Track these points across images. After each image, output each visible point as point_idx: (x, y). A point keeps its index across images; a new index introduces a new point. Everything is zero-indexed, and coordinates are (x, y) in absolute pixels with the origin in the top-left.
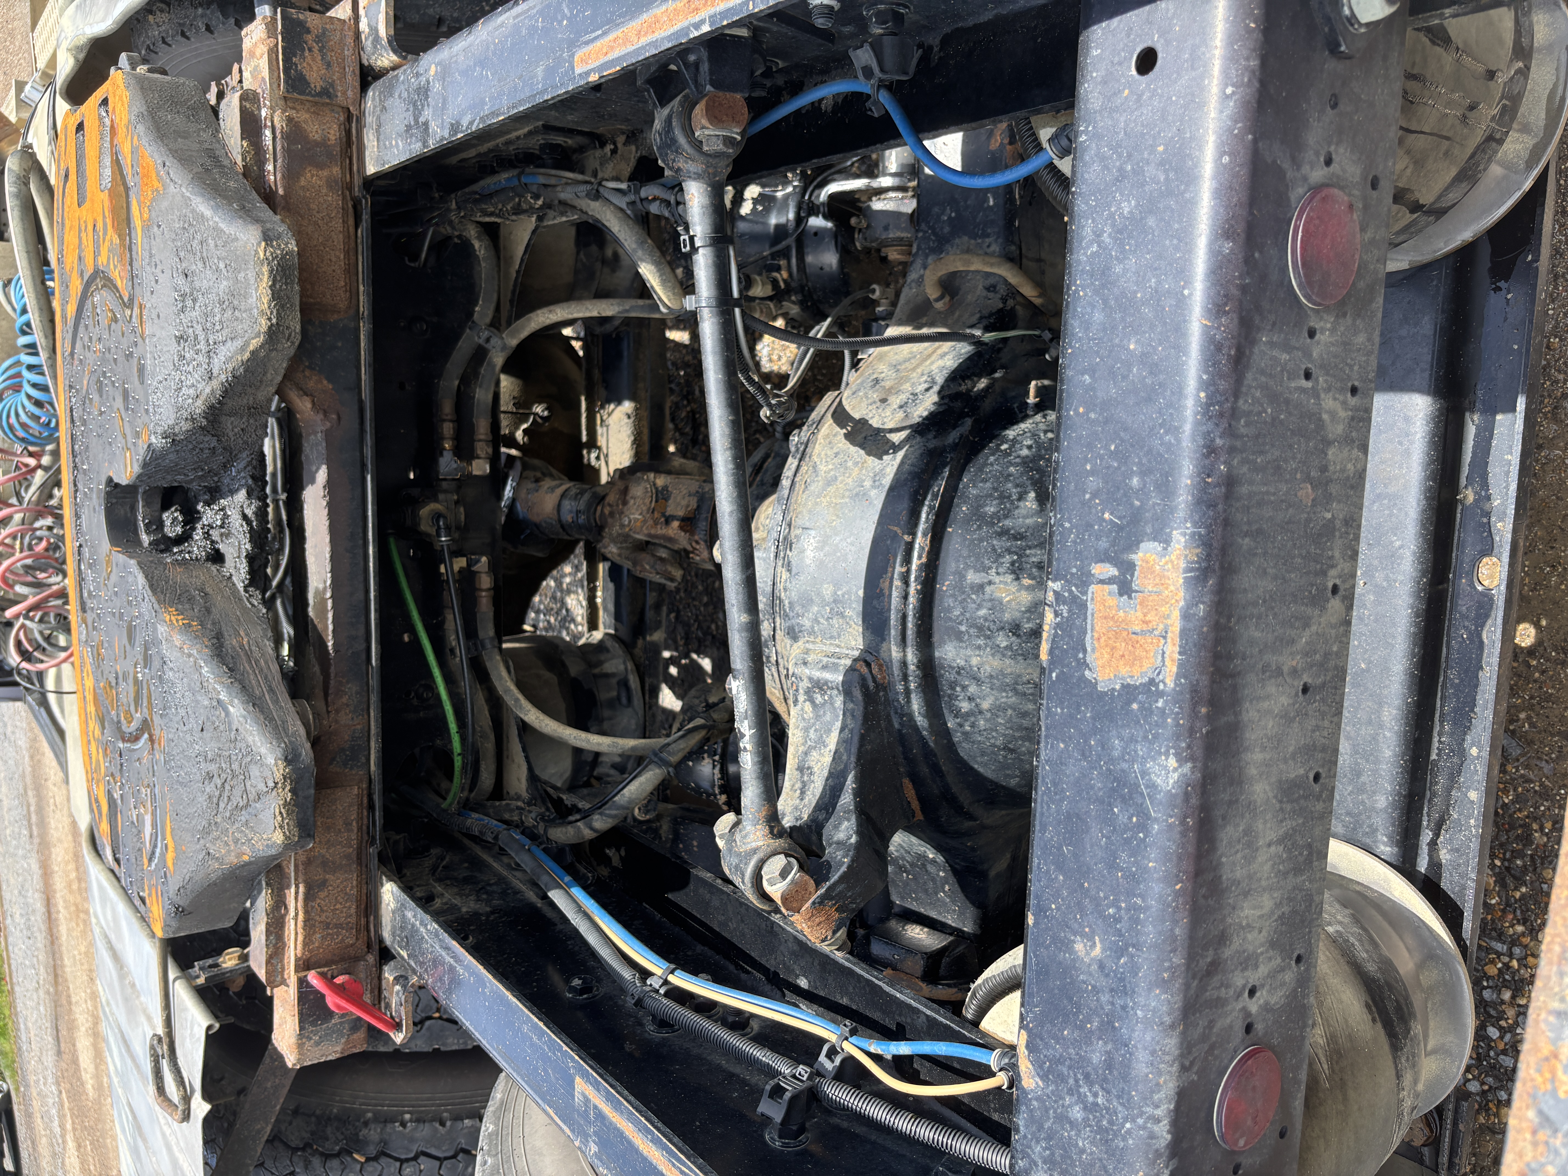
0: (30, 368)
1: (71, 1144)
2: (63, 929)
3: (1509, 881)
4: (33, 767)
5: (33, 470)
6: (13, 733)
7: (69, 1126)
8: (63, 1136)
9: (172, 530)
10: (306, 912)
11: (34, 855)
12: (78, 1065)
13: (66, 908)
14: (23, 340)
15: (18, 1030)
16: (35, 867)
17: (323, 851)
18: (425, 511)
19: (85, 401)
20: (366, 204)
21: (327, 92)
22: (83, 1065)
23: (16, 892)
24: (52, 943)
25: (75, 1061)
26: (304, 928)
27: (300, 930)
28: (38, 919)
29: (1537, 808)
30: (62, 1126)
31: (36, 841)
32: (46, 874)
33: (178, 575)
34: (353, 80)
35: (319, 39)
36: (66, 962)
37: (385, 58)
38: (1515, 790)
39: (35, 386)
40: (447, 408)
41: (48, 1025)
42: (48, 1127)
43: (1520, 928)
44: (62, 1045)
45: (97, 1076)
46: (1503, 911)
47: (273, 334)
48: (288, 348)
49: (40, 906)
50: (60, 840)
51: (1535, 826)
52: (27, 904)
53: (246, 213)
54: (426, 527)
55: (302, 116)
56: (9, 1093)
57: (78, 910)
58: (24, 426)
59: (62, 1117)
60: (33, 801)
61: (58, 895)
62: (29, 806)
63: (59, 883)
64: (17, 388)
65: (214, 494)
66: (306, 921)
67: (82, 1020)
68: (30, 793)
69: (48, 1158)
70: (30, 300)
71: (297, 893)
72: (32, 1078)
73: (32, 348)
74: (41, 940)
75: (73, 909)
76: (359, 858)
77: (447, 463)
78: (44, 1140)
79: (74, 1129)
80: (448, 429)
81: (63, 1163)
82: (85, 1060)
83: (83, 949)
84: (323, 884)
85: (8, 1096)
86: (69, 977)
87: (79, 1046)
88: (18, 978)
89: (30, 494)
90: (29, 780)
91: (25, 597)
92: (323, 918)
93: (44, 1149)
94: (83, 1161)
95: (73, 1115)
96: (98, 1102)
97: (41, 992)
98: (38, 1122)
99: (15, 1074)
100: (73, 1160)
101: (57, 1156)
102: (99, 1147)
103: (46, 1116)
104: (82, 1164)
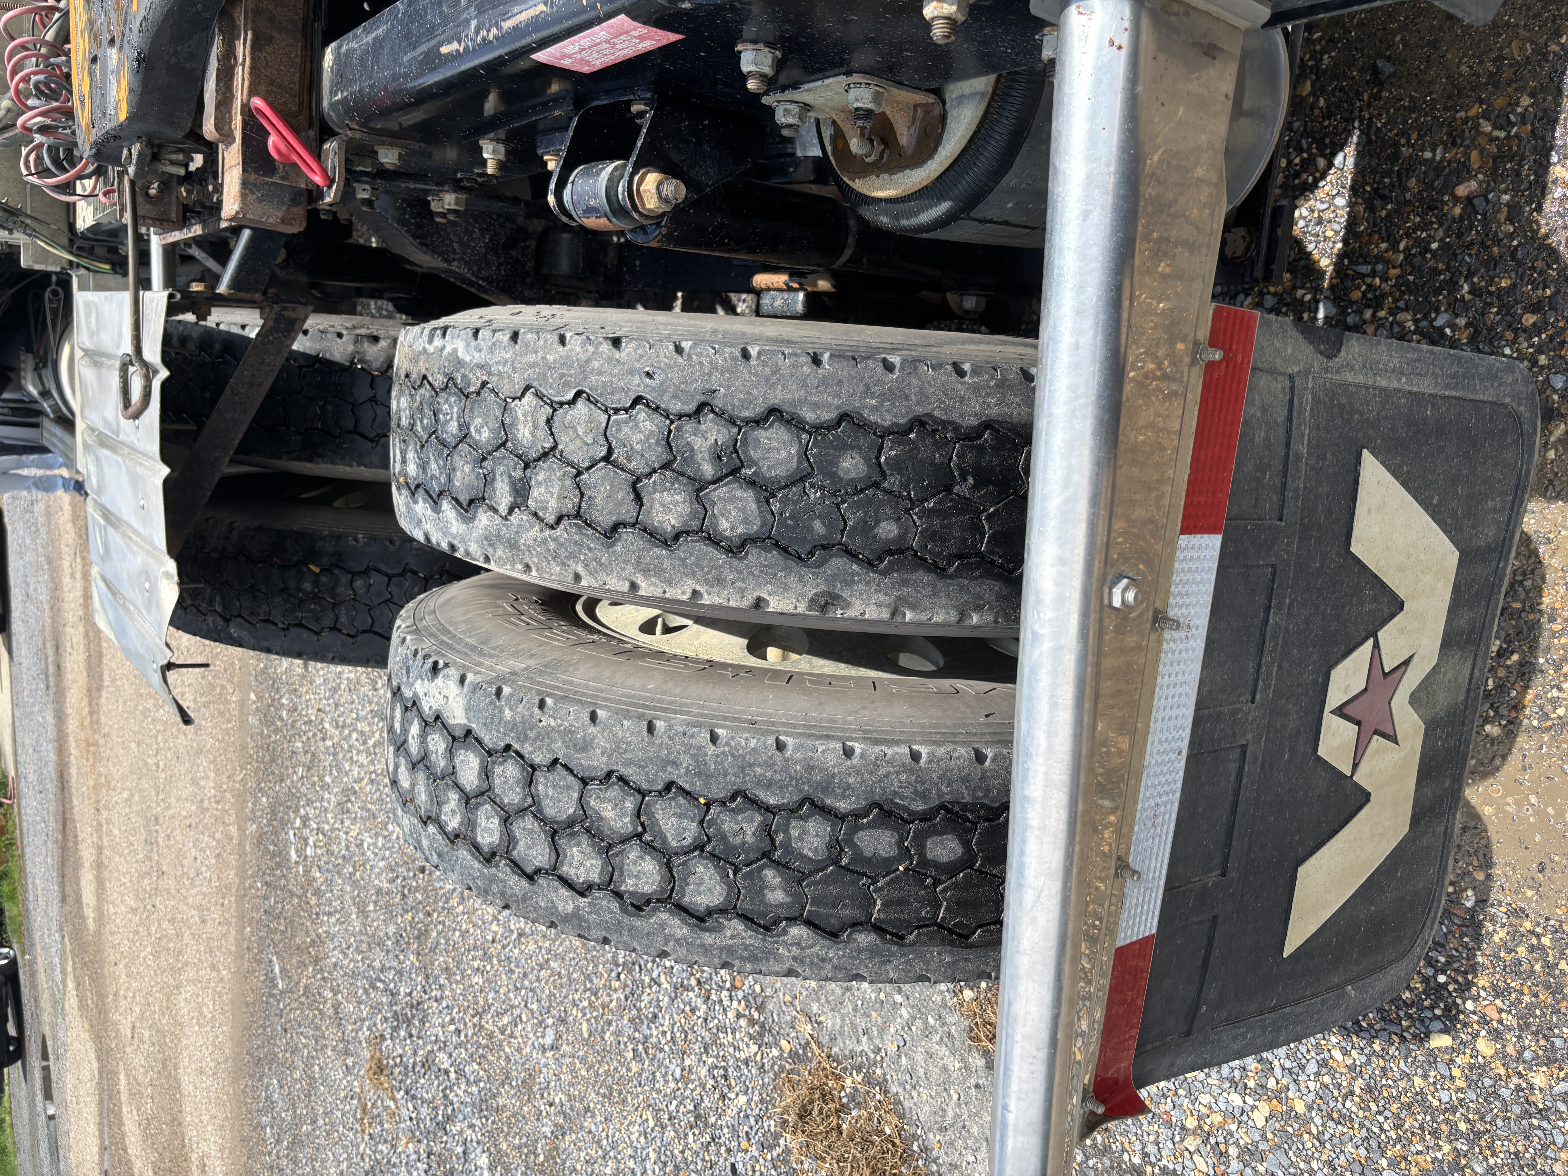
1: (71, 985)
2: (73, 771)
3: (1378, 203)
4: (53, 618)
6: (35, 590)
7: (70, 969)
8: (64, 982)
10: (253, 59)
11: (50, 706)
12: (81, 904)
13: (77, 747)
15: (26, 891)
16: (50, 719)
17: (271, 7)
22: (85, 901)
23: (31, 751)
24: (63, 789)
25: (78, 901)
26: (251, 73)
27: (246, 76)
28: (50, 771)
29: (1405, 122)
30: (64, 973)
31: (52, 690)
32: (60, 717)
36: (75, 802)
38: (1388, 112)
41: (55, 874)
42: (51, 978)
43: (1384, 246)
44: (67, 889)
45: (99, 909)
46: (1370, 235)
49: (53, 757)
50: (74, 681)
51: (1403, 141)
52: (40, 759)
56: (15, 959)
57: (89, 744)
59: (63, 962)
61: (71, 739)
62: (47, 657)
63: (72, 725)
66: (252, 68)
67: (87, 854)
68: (48, 645)
69: (50, 1010)
71: (245, 39)
72: (37, 935)
74: (51, 787)
75: (84, 745)
76: (305, 28)
78: (46, 995)
79: (74, 969)
81: (63, 1009)
82: (88, 897)
83: (92, 783)
84: (270, 40)
85: (14, 962)
86: (77, 817)
87: (83, 883)
88: (28, 839)
90: (48, 634)
92: (268, 73)
93: (46, 1003)
94: (81, 998)
95: (74, 956)
96: (98, 933)
97: (49, 844)
98: (42, 977)
99: (21, 935)
100: (72, 1001)
101: (58, 1004)
102: (97, 978)
103: (49, 968)
104: (80, 1001)
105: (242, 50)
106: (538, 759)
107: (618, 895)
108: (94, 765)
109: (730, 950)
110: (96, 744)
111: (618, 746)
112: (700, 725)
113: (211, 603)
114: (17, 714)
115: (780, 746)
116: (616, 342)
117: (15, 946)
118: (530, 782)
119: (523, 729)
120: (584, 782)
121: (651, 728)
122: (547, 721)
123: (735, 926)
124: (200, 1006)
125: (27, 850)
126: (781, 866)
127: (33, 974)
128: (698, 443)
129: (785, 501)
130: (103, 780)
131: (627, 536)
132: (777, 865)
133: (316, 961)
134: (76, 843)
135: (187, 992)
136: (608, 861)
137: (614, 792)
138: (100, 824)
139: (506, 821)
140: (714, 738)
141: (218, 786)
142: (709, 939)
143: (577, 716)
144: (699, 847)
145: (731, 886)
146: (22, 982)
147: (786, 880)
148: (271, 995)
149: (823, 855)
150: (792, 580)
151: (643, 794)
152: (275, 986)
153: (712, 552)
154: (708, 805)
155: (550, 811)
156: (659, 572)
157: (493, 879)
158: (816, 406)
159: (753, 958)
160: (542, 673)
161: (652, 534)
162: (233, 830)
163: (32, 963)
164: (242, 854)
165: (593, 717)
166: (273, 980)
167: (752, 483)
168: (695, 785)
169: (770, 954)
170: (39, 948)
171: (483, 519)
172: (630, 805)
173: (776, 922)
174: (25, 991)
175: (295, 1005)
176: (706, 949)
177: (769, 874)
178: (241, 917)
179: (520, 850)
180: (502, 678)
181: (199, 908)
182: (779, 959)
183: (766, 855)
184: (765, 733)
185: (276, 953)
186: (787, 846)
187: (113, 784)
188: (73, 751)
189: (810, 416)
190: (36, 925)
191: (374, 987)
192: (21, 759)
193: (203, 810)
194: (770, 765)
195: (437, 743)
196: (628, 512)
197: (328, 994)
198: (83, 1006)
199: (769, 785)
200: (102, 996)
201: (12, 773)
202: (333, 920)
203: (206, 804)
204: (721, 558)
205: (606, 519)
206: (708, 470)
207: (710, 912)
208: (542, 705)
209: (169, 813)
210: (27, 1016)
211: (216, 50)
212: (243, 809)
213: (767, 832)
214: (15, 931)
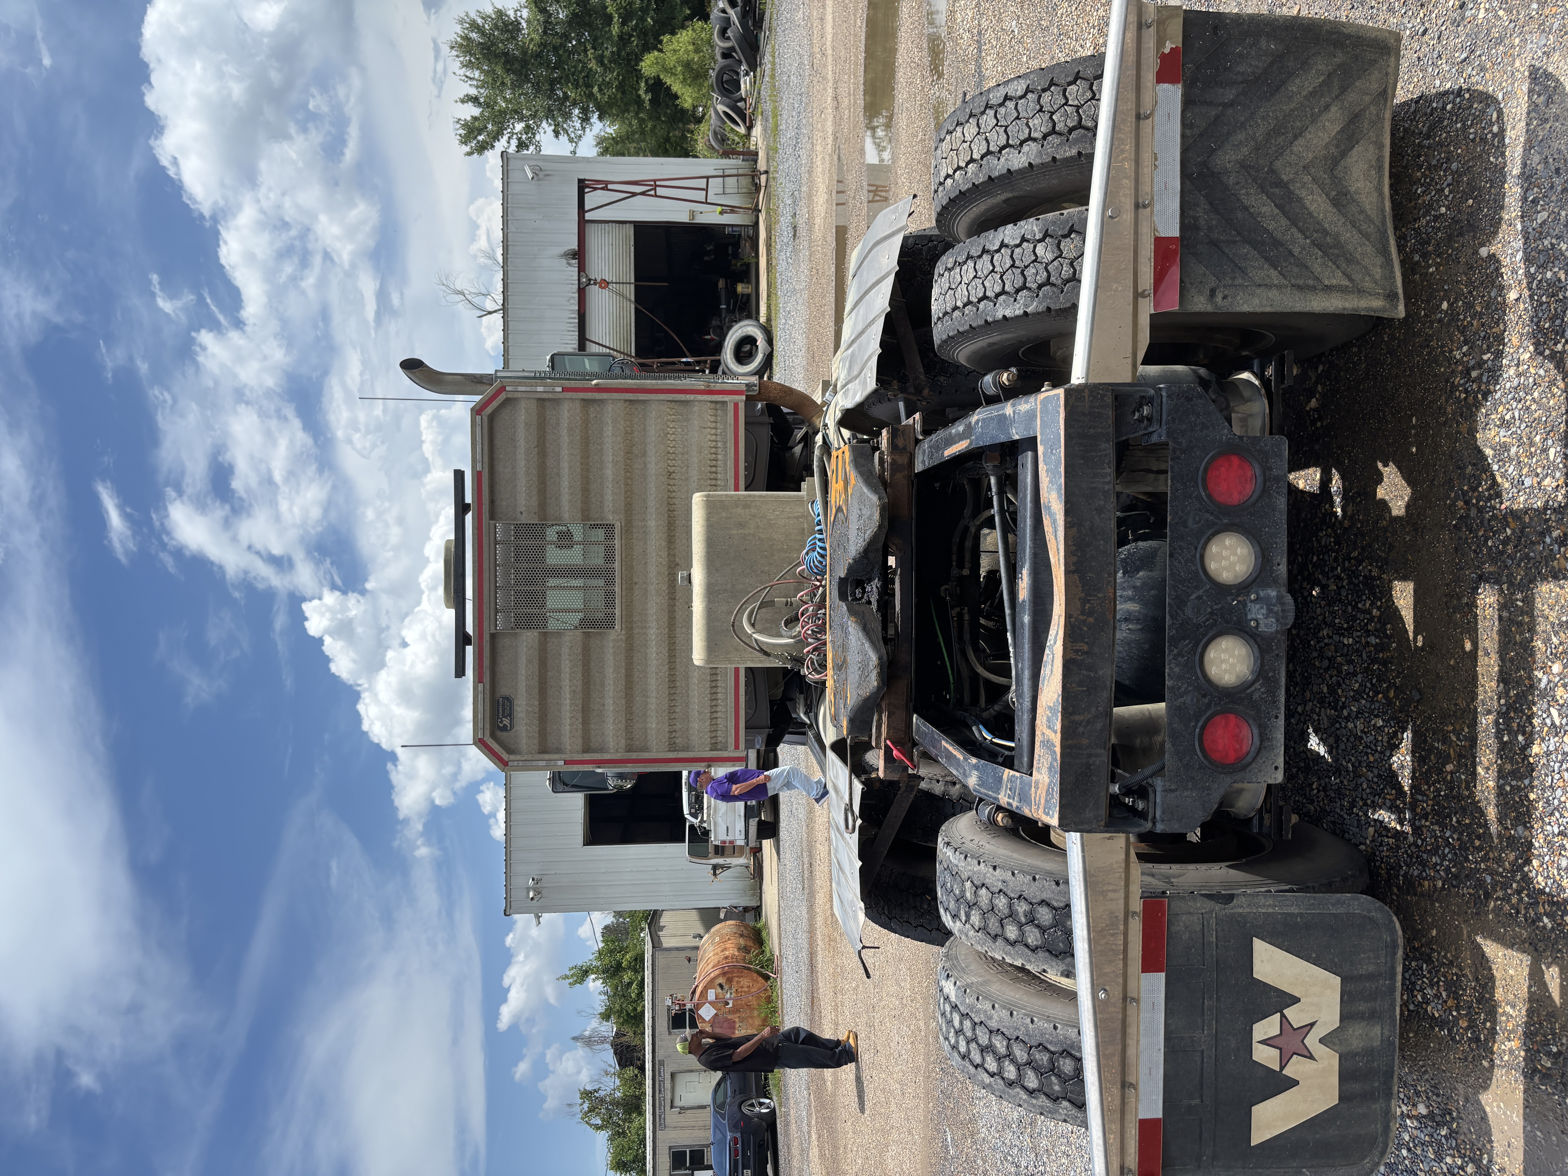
0: (820, 540)
1: (814, 1136)
2: (820, 958)
4: (808, 834)
5: (818, 587)
7: (813, 1122)
8: (809, 1132)
9: (859, 596)
10: (888, 722)
11: (805, 903)
13: (823, 940)
14: (817, 528)
17: (894, 701)
18: (943, 588)
19: (835, 550)
20: (915, 481)
21: (904, 448)
23: (790, 937)
26: (887, 728)
28: (804, 955)
30: (809, 1125)
31: (807, 891)
32: (811, 908)
33: (857, 607)
34: (912, 443)
35: (903, 432)
36: (820, 985)
37: (921, 437)
39: (821, 548)
40: (955, 549)
42: (799, 1129)
47: (880, 527)
48: (885, 531)
49: (806, 945)
50: (822, 887)
52: (797, 945)
53: (875, 490)
54: (943, 595)
55: (896, 457)
56: (774, 1109)
58: (816, 566)
59: (809, 1115)
60: (806, 860)
64: (814, 550)
65: (870, 580)
66: (888, 725)
68: (805, 854)
69: (798, 1157)
70: (821, 511)
73: (820, 532)
74: (804, 970)
75: (827, 939)
76: (906, 706)
77: (955, 571)
78: (796, 1143)
79: (817, 1123)
80: (954, 557)
81: (808, 1156)
84: (894, 713)
85: (773, 1112)
89: (817, 599)
90: (804, 845)
91: (811, 644)
92: (894, 725)
93: (795, 1151)
94: (821, 1149)
95: (817, 1111)
96: (834, 1094)
97: (802, 1015)
98: (793, 1127)
99: (779, 1091)
100: (814, 1152)
101: (805, 1152)
102: (832, 1132)
103: (799, 1119)
104: (820, 1151)
105: (884, 718)
106: (977, 1020)
107: (1003, 1078)
108: (833, 957)
109: (1042, 1107)
110: (835, 940)
111: (1001, 1020)
112: (1028, 1015)
113: (883, 909)
114: (782, 905)
115: (1055, 1028)
116: (995, 868)
117: (775, 1098)
118: (974, 1029)
119: (972, 1007)
120: (991, 1032)
121: (1011, 1014)
122: (979, 1006)
123: (1043, 1098)
124: (902, 1163)
125: (786, 1018)
126: (1058, 1076)
127: (787, 1124)
128: (1019, 909)
129: (1049, 934)
130: (839, 970)
131: (1000, 941)
132: (1056, 1075)
133: (972, 1135)
134: (820, 1017)
135: (893, 1149)
136: (999, 1064)
137: (1000, 1037)
138: (836, 1005)
139: (968, 1043)
140: (1032, 1021)
141: (912, 989)
142: (1034, 1101)
143: (987, 1006)
144: (1029, 1063)
145: (1040, 1081)
146: (779, 1130)
147: (1060, 1081)
148: (946, 1159)
149: (1072, 1074)
150: (1054, 964)
151: (1009, 1040)
152: (948, 1152)
153: (1027, 951)
154: (1031, 1047)
155: (980, 1042)
156: (1010, 955)
157: (965, 1066)
158: (1057, 901)
159: (1050, 1112)
160: (982, 985)
161: (1007, 940)
162: (922, 1024)
163: (787, 1114)
164: (927, 1045)
165: (993, 1007)
166: (947, 1147)
167: (1038, 926)
168: (1026, 1039)
169: (1057, 1111)
170: (792, 1102)
171: (958, 923)
172: (1005, 1043)
173: (1058, 1098)
174: (780, 1138)
175: (960, 1169)
176: (1034, 1106)
177: (1053, 1078)
178: (927, 1094)
179: (972, 1056)
180: (968, 985)
181: (900, 1082)
182: (1060, 1114)
183: (1052, 1070)
184: (1050, 1022)
185: (949, 1126)
186: (1059, 1068)
187: (846, 974)
188: (819, 942)
189: (1055, 904)
190: (791, 1082)
191: (1006, 1160)
192: (784, 942)
193: (904, 1006)
194: (1051, 1035)
195: (948, 1008)
196: (999, 931)
197: (979, 1162)
198: (822, 1156)
199: (1051, 1043)
200: (835, 1148)
201: (777, 953)
202: (982, 1104)
203: (904, 1001)
204: (1030, 953)
205: (993, 933)
206: (1023, 920)
207: (1034, 1091)
208: (978, 999)
209: (882, 1004)
210: (781, 1161)
211: (875, 718)
212: (927, 1009)
213: (1051, 1061)
214: (775, 1085)
